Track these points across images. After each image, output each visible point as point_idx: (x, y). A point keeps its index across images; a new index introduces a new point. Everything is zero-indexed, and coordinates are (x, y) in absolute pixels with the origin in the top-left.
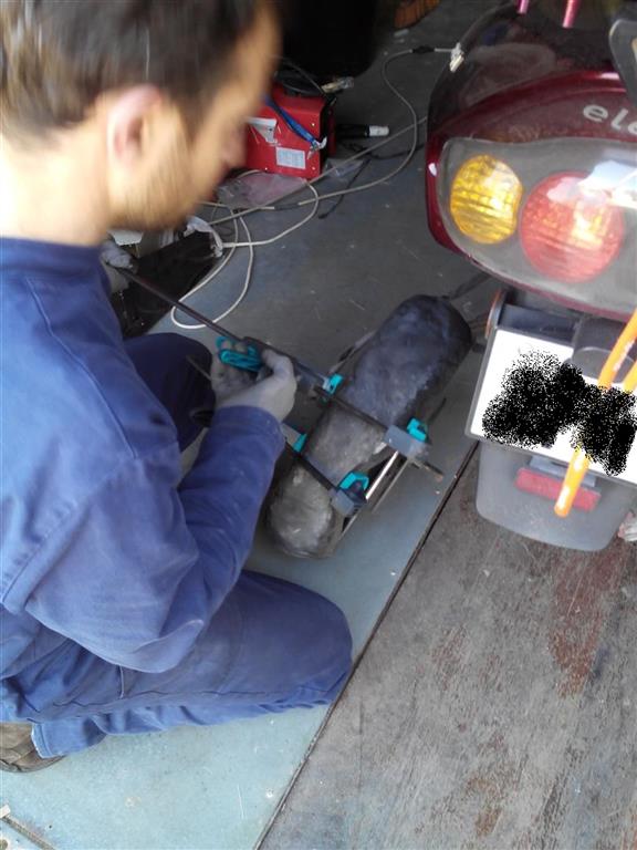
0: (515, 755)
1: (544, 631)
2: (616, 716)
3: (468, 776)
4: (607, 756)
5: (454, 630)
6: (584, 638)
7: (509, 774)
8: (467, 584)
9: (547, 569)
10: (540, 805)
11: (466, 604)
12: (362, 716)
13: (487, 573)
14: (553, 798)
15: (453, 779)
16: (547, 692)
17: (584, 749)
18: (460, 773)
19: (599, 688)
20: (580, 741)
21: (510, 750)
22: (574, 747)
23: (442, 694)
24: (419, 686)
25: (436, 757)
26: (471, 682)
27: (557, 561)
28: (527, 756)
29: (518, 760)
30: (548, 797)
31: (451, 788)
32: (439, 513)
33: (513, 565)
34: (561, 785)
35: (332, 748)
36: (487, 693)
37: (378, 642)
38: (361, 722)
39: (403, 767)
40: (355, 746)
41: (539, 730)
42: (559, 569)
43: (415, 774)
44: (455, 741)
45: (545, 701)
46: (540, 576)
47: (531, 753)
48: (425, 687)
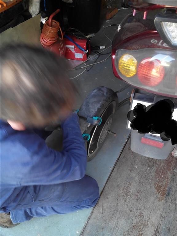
0: (146, 218)
1: (153, 183)
2: (174, 206)
3: (133, 225)
4: (172, 217)
5: (128, 183)
6: (164, 184)
7: (145, 224)
8: (131, 170)
9: (153, 165)
10: (154, 232)
11: (131, 176)
12: (103, 209)
13: (136, 167)
14: (157, 230)
15: (129, 225)
16: (155, 200)
17: (165, 216)
18: (131, 224)
19: (169, 198)
20: (164, 213)
21: (145, 217)
22: (162, 215)
23: (125, 202)
24: (119, 200)
25: (124, 219)
26: (133, 198)
27: (156, 163)
28: (149, 218)
29: (147, 219)
30: (156, 229)
31: (128, 228)
32: (122, 151)
33: (143, 164)
34: (159, 226)
35: (95, 218)
36: (137, 201)
37: (107, 188)
38: (103, 211)
39: (115, 223)
40: (101, 217)
41: (152, 211)
42: (156, 165)
43: (118, 225)
44: (129, 215)
45: (154, 202)
46: (151, 167)
47: (150, 218)
48: (120, 200)
